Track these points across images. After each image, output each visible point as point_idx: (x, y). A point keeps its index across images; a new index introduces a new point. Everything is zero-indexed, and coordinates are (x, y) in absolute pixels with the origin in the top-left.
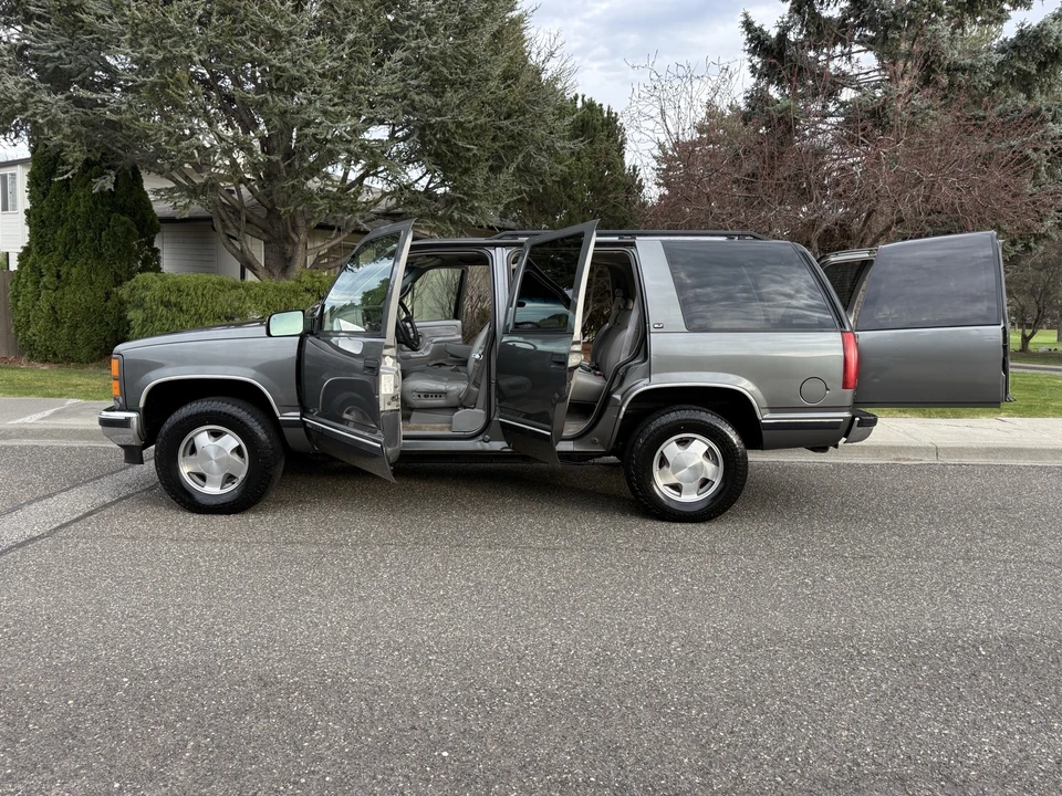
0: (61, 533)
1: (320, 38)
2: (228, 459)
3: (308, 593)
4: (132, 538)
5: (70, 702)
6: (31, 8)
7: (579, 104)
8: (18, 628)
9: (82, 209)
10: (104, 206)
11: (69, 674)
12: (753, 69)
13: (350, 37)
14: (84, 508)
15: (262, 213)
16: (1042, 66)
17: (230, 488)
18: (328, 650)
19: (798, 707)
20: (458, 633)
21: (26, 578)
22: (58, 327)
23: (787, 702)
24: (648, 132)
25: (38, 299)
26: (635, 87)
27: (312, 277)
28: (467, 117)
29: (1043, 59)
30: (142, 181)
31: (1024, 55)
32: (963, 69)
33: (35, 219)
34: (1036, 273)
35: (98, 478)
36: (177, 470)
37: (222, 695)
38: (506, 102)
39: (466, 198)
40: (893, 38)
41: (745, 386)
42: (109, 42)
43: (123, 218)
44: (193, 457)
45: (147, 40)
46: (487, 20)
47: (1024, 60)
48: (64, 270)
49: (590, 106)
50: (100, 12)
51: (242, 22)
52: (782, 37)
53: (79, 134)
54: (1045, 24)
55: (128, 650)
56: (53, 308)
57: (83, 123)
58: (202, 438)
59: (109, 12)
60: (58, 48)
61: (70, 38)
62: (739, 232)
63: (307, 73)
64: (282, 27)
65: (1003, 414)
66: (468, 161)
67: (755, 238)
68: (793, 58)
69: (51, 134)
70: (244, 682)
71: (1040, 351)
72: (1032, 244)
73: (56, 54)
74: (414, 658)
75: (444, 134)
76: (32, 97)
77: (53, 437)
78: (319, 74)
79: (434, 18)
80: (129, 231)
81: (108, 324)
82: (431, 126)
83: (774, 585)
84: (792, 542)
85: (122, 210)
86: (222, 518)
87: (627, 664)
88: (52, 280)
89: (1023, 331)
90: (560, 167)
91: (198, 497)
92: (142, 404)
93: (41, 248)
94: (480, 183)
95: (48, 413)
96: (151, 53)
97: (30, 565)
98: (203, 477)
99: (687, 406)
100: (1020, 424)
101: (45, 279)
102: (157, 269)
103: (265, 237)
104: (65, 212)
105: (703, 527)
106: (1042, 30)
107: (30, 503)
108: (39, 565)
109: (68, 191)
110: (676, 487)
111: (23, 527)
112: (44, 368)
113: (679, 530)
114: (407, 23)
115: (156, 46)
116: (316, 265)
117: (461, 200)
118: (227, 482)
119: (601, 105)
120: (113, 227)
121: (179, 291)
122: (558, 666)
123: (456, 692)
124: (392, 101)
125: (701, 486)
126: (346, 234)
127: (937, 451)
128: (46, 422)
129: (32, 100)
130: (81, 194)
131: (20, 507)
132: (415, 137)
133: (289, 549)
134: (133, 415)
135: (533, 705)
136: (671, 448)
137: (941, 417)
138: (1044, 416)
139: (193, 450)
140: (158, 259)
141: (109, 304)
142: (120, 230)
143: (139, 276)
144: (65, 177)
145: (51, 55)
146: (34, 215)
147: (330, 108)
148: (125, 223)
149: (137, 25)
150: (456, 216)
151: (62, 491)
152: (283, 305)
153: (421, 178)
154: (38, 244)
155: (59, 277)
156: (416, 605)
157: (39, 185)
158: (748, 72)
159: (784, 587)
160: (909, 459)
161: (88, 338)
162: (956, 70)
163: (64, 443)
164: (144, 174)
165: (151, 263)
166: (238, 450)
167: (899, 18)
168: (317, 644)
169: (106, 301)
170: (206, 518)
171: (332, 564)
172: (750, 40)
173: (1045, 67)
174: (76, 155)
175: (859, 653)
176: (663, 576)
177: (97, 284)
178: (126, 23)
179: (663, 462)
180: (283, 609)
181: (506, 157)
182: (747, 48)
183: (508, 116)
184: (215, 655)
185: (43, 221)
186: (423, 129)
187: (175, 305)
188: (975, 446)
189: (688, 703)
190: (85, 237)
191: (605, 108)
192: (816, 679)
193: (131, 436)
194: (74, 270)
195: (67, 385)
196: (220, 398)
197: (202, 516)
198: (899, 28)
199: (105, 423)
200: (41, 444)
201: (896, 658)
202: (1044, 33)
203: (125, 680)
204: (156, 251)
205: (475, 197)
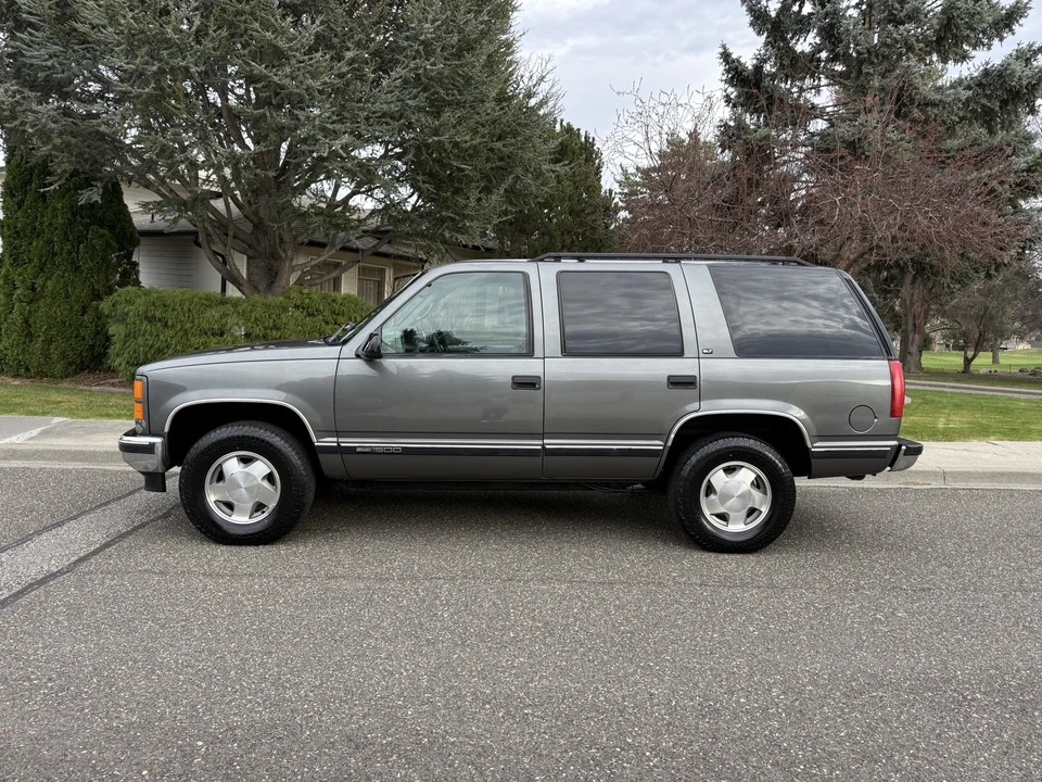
0: (82, 567)
1: (320, 53)
2: (259, 486)
3: (370, 636)
4: (161, 572)
5: (145, 772)
6: (24, 15)
7: (558, 127)
8: (63, 681)
9: (60, 221)
10: (83, 218)
11: (135, 737)
12: (728, 99)
13: (349, 55)
14: (99, 538)
15: (248, 227)
16: (1004, 103)
17: (259, 517)
18: (413, 704)
19: (930, 763)
20: (545, 682)
21: (57, 622)
22: (31, 341)
23: (916, 758)
24: (631, 157)
25: (11, 312)
26: (620, 112)
27: (301, 293)
28: (465, 138)
29: (1005, 97)
30: (122, 194)
31: (988, 92)
32: (934, 104)
33: (9, 229)
34: (981, 299)
35: (106, 504)
36: (203, 498)
37: (313, 760)
38: (500, 124)
39: (457, 218)
40: (868, 73)
41: (796, 414)
42: (103, 52)
43: (102, 231)
44: (221, 484)
45: (144, 50)
46: (484, 41)
47: (989, 97)
48: (40, 281)
49: (569, 129)
50: (97, 21)
51: (242, 36)
52: (758, 69)
53: (68, 145)
54: (1009, 64)
55: (193, 707)
56: (27, 322)
57: (73, 134)
58: (231, 465)
59: (106, 22)
60: (51, 57)
61: (64, 47)
62: (784, 258)
63: (306, 90)
64: (282, 44)
65: (992, 438)
66: (460, 182)
67: (799, 264)
68: (769, 90)
69: (39, 144)
70: (333, 743)
71: (981, 372)
72: (992, 272)
73: (49, 63)
74: (508, 713)
75: (440, 154)
76: (21, 105)
77: (43, 458)
78: (319, 90)
79: (433, 39)
80: (108, 245)
81: (84, 338)
82: (427, 146)
83: (849, 622)
84: (846, 573)
85: (102, 222)
86: (251, 550)
87: (736, 716)
88: (26, 292)
89: (966, 354)
90: (546, 189)
91: (225, 527)
92: (167, 429)
93: (14, 260)
94: (473, 203)
95: (35, 432)
96: (147, 64)
97: (58, 606)
98: (230, 506)
99: (734, 434)
100: (1013, 447)
101: (18, 292)
102: (137, 283)
103: (251, 252)
104: (42, 223)
105: (752, 558)
106: (1006, 69)
107: (39, 533)
108: (68, 606)
109: (44, 201)
110: (723, 517)
111: (38, 561)
112: (16, 383)
113: (729, 562)
114: (406, 44)
115: (152, 58)
116: (300, 282)
117: (453, 220)
118: (256, 511)
119: (579, 130)
120: (92, 239)
121: (165, 306)
122: (663, 719)
123: (566, 751)
124: (389, 120)
125: (749, 515)
126: (334, 251)
127: (944, 475)
128: (36, 442)
129: (21, 109)
130: (59, 205)
131: (28, 538)
132: (410, 156)
133: (333, 584)
134: (158, 440)
135: (654, 766)
136: (718, 477)
137: (934, 440)
138: (1031, 439)
139: (221, 477)
140: (137, 273)
141: (86, 318)
142: (98, 243)
143: (121, 290)
144: (52, 187)
145: (44, 64)
146: (9, 226)
147: (328, 126)
148: (103, 236)
149: (133, 35)
150: (447, 235)
151: (71, 519)
152: (271, 321)
153: (410, 197)
154: (11, 256)
155: (33, 289)
156: (490, 649)
157: (14, 196)
158: (723, 101)
159: (859, 623)
160: (918, 484)
161: (63, 353)
162: (927, 105)
163: (57, 465)
164: (124, 187)
165: (130, 276)
166: (270, 478)
167: (873, 54)
168: (399, 696)
169: (82, 315)
170: (234, 549)
171: (385, 601)
172: (728, 71)
173: (1007, 105)
174: (63, 165)
175: (965, 698)
176: (734, 615)
177: (73, 298)
178: (122, 32)
179: (710, 490)
180: (349, 654)
181: (495, 178)
182: (724, 78)
183: (500, 138)
184: (292, 711)
185: (17, 232)
186: (418, 148)
187: (160, 320)
188: (980, 470)
189: (815, 761)
190: (62, 249)
191: (583, 133)
192: (934, 729)
193: (153, 462)
194: (49, 283)
195: (47, 402)
196: (251, 422)
197: (229, 548)
198: (872, 63)
199: (126, 448)
200: (31, 466)
201: (1004, 703)
202: (1008, 72)
203: (200, 743)
204: (136, 264)
205: (465, 217)
